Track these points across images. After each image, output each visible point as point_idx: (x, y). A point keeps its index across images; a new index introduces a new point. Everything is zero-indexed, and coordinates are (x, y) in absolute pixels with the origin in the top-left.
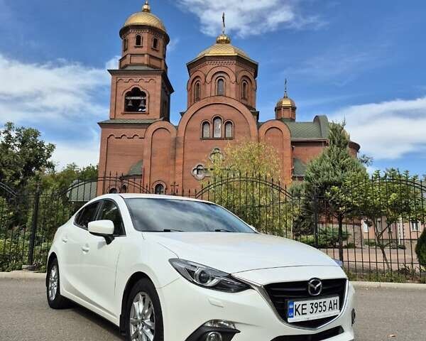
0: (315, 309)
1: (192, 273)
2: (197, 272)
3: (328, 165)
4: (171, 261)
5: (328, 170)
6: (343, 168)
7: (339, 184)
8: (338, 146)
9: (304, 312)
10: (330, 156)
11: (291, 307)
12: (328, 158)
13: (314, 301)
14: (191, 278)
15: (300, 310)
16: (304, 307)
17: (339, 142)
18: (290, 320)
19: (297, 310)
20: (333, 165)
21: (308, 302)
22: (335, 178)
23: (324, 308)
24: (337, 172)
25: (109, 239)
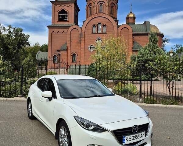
0: (135, 138)
1: (83, 124)
2: (85, 123)
3: (148, 52)
4: (75, 117)
5: (147, 54)
6: (155, 53)
7: (152, 61)
8: (153, 43)
9: (130, 140)
10: (149, 47)
11: (124, 139)
12: (148, 48)
13: (134, 135)
14: (82, 126)
15: (128, 139)
16: (130, 138)
17: (154, 41)
18: (123, 144)
19: (126, 139)
20: (150, 52)
21: (132, 136)
22: (151, 58)
23: (138, 137)
24: (152, 55)
25: (50, 99)
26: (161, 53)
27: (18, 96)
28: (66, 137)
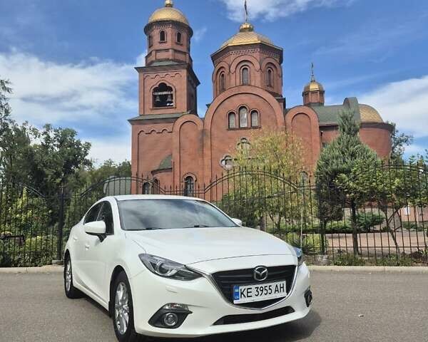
0: (260, 292)
1: (154, 265)
2: (158, 264)
3: (337, 153)
4: (140, 256)
5: (337, 159)
6: (353, 155)
7: (347, 172)
9: (249, 294)
10: (339, 144)
11: (237, 291)
12: (337, 146)
13: (259, 286)
14: (153, 270)
15: (245, 293)
16: (249, 291)
17: (350, 129)
18: (235, 302)
19: (242, 293)
20: (343, 153)
21: (253, 287)
22: (344, 166)
23: (269, 291)
24: (347, 160)
25: (102, 237)
26: (368, 154)
27: (51, 264)
28: (127, 302)
